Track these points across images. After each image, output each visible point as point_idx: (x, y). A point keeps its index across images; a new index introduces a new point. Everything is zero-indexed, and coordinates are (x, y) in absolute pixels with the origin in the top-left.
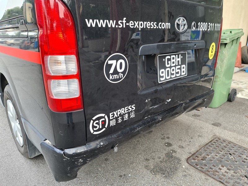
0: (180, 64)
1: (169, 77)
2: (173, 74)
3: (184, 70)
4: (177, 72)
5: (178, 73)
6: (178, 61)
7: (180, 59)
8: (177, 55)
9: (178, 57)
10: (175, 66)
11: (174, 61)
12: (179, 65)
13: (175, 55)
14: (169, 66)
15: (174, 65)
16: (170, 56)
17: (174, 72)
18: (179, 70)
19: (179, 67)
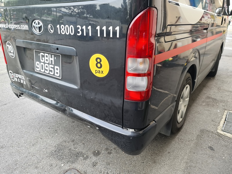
0: (53, 64)
1: (43, 71)
2: (47, 70)
3: (58, 71)
4: (50, 69)
5: (51, 71)
6: (52, 61)
7: (53, 59)
8: (50, 55)
9: (51, 57)
10: (49, 64)
11: (48, 58)
12: (51, 64)
13: (49, 54)
14: (43, 61)
15: (48, 62)
16: (44, 53)
17: (48, 69)
18: (52, 69)
19: (53, 66)
